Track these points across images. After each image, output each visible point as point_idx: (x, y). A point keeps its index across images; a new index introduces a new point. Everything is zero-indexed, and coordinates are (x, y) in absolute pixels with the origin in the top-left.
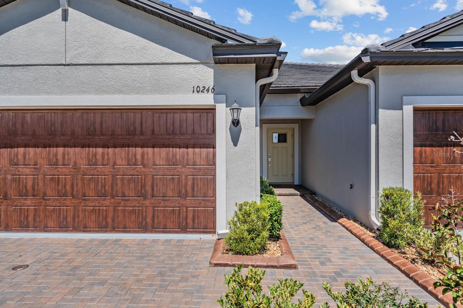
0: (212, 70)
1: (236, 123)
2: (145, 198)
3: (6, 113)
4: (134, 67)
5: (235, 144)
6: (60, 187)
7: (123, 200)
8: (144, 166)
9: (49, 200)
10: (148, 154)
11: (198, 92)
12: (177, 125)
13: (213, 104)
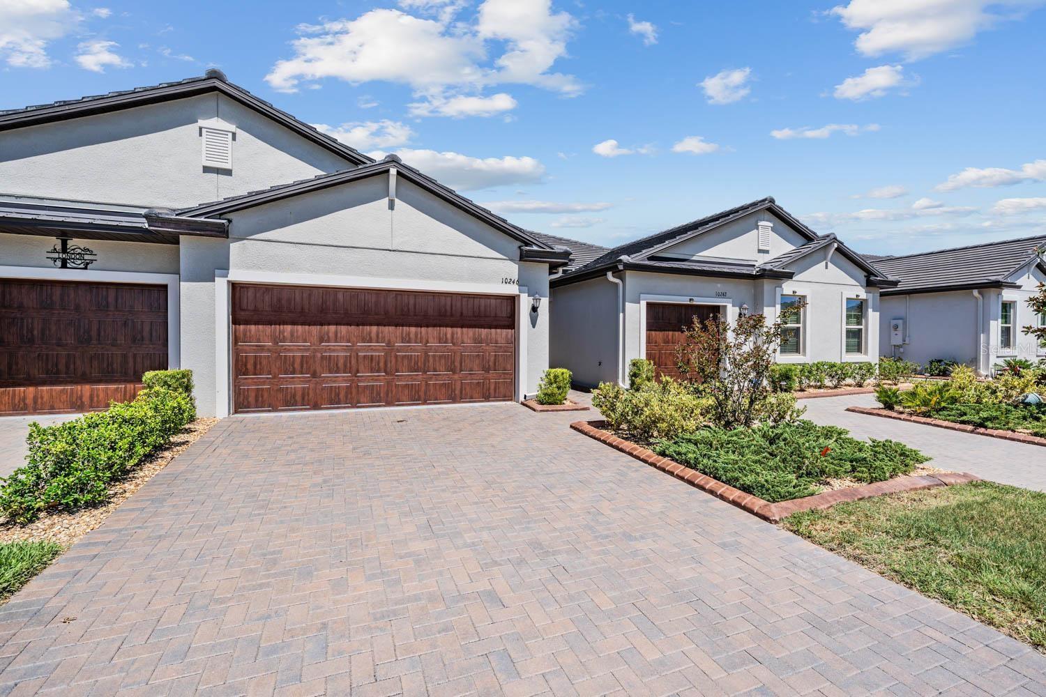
0: (517, 266)
1: (534, 309)
2: (454, 373)
4: (453, 257)
5: (534, 327)
6: (374, 364)
7: (434, 375)
8: (454, 344)
9: (361, 376)
10: (457, 334)
11: (506, 283)
12: (482, 308)
13: (518, 293)
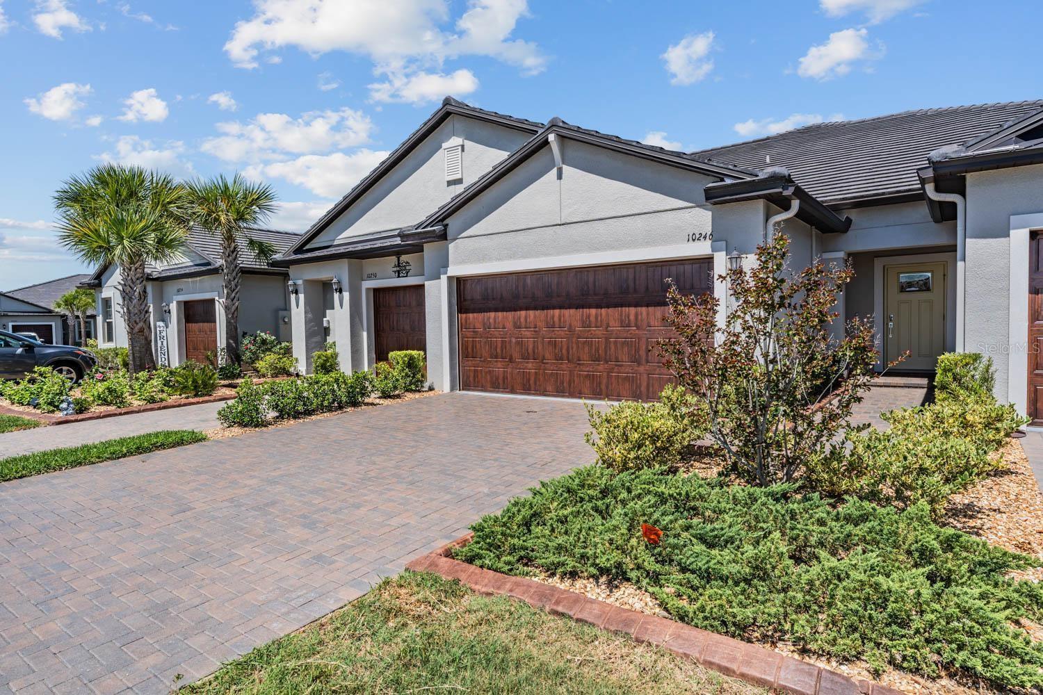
0: (710, 213)
2: (639, 364)
3: (510, 276)
4: (624, 219)
6: (557, 351)
7: (616, 365)
8: (638, 328)
9: (547, 363)
10: (641, 314)
11: (694, 240)
13: (710, 252)
